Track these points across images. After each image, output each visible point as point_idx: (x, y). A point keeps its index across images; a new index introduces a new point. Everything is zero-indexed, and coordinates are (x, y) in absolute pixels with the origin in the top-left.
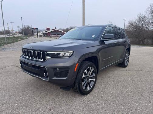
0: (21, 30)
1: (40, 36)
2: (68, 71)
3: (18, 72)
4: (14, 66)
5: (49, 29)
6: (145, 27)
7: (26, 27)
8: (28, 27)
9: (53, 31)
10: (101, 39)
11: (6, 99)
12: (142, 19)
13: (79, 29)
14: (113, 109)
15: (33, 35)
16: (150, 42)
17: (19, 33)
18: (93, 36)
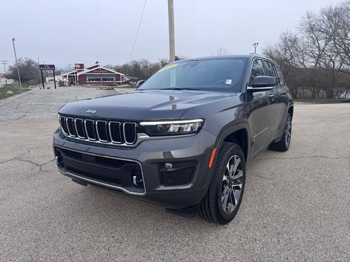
0: (10, 70)
1: (62, 84)
2: (194, 168)
3: (35, 174)
4: (19, 159)
5: (82, 66)
6: (297, 61)
7: (24, 62)
8: (30, 63)
9: (92, 72)
10: (248, 88)
11: (27, 250)
12: (290, 43)
13: (186, 65)
14: (301, 253)
15: (43, 81)
16: (309, 93)
17: (8, 77)
18: (229, 82)
